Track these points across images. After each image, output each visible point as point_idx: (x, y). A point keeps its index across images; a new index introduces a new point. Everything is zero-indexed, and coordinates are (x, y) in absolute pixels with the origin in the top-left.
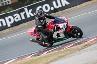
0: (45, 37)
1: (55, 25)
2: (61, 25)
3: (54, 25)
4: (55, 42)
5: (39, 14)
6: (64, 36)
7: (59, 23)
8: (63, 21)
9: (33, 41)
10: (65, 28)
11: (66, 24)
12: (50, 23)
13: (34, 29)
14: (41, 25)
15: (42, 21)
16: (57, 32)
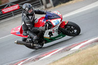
0: (35, 37)
1: (47, 22)
2: (54, 22)
3: (45, 22)
4: (46, 43)
5: (27, 9)
6: (58, 35)
7: (51, 19)
8: (57, 17)
9: (18, 43)
10: (59, 25)
11: (59, 20)
12: (39, 20)
13: (19, 29)
14: (30, 23)
15: (30, 17)
16: (50, 30)
